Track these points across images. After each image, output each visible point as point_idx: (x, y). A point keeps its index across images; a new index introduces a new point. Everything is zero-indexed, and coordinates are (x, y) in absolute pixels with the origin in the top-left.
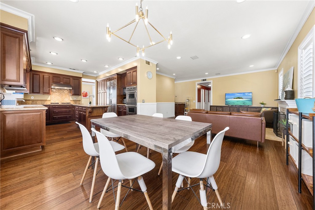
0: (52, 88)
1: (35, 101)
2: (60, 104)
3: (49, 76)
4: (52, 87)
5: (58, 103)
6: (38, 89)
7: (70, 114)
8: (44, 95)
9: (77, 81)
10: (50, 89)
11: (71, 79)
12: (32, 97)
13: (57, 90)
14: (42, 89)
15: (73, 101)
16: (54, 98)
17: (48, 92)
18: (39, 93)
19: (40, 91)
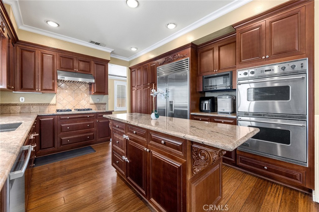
0: (58, 81)
1: (27, 107)
2: (74, 112)
3: (53, 55)
4: (59, 77)
5: (71, 110)
6: (33, 81)
7: (92, 132)
8: (44, 95)
9: (101, 68)
10: (56, 81)
11: (92, 62)
12: (21, 98)
13: (68, 84)
14: (40, 82)
15: (95, 104)
16: (62, 99)
17: (51, 88)
18: (33, 89)
19: (37, 87)
